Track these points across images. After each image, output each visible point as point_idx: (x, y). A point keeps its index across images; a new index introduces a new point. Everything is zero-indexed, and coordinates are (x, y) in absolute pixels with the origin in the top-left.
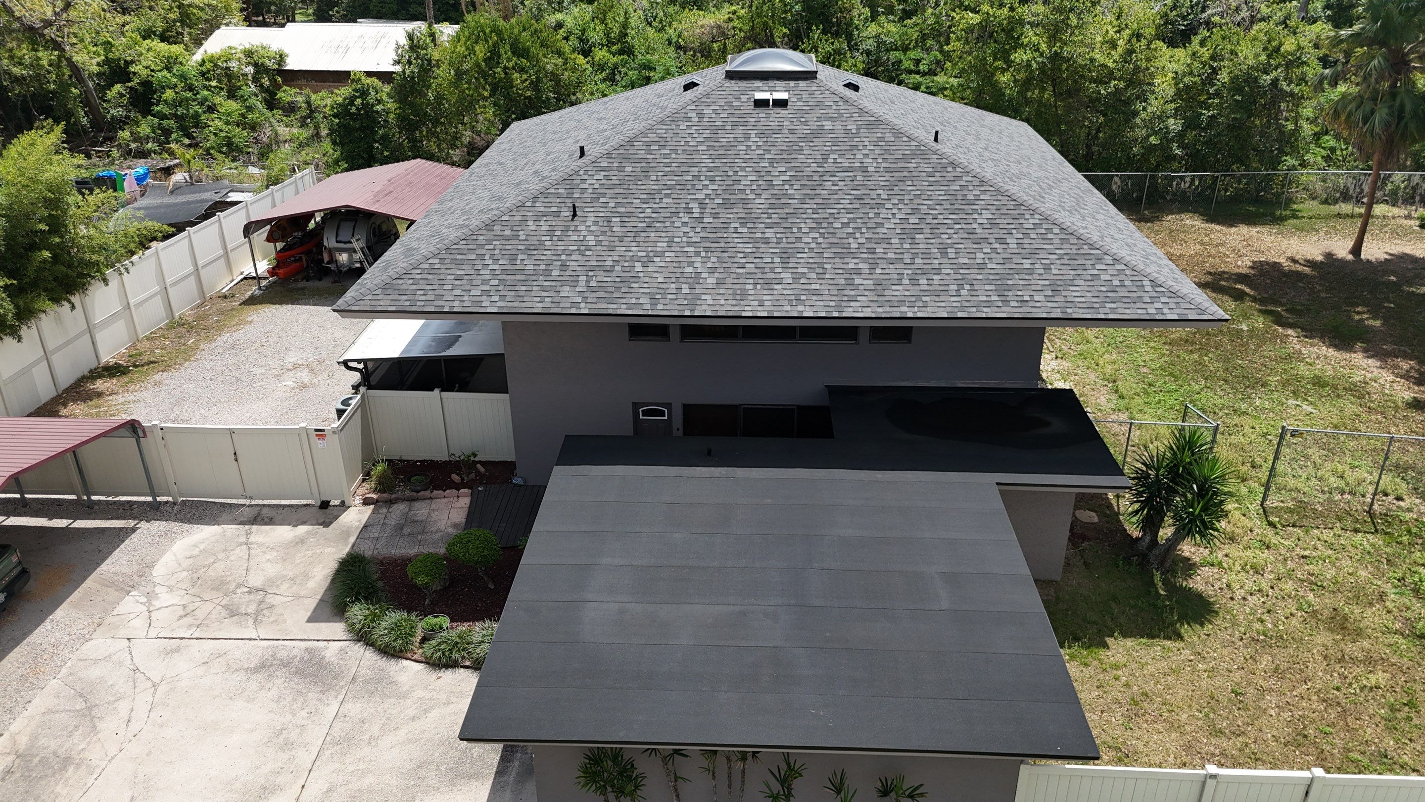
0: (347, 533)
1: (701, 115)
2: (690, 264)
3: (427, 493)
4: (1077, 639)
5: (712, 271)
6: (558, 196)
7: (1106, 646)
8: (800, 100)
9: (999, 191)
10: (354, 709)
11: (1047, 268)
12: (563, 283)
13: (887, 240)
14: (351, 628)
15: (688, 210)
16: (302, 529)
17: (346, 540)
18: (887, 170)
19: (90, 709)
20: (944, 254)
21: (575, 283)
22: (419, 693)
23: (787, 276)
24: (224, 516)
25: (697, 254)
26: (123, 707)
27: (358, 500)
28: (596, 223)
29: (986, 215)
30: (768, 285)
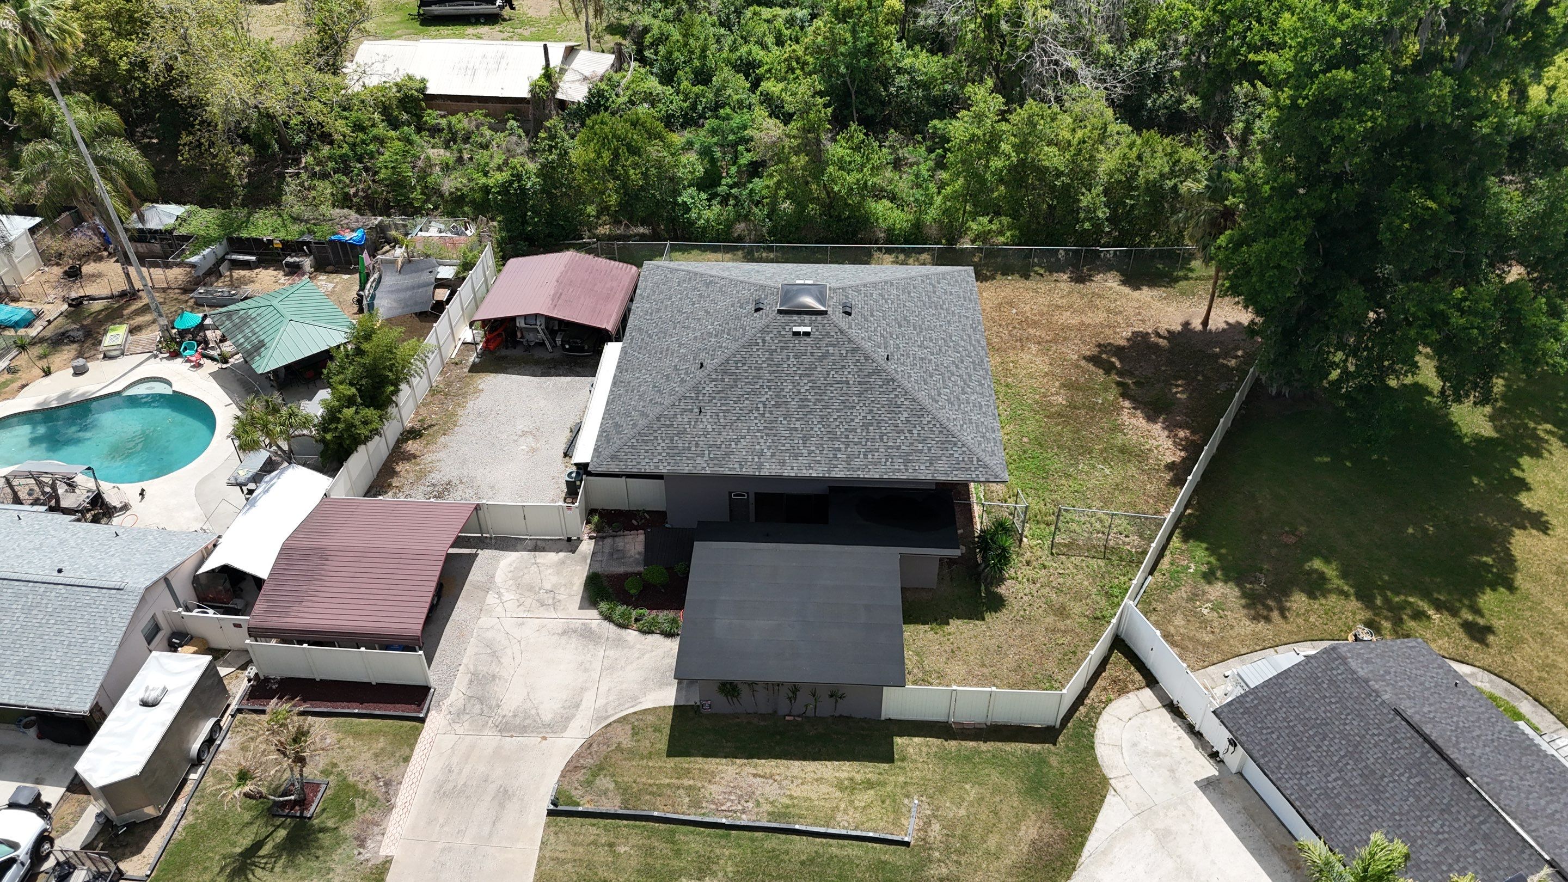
0: (585, 558)
1: (764, 341)
2: (759, 443)
3: (621, 533)
4: (936, 620)
5: (769, 448)
6: (691, 398)
7: (948, 624)
8: (817, 330)
9: (914, 400)
10: (611, 653)
11: (929, 449)
12: (698, 455)
13: (855, 430)
14: (601, 613)
15: (758, 409)
16: (562, 554)
17: (586, 561)
18: (860, 383)
19: (494, 652)
20: (882, 440)
21: (702, 455)
22: (638, 646)
23: (805, 451)
24: (519, 546)
25: (762, 437)
26: (509, 651)
27: (586, 537)
28: (711, 416)
29: (906, 415)
30: (796, 456)
